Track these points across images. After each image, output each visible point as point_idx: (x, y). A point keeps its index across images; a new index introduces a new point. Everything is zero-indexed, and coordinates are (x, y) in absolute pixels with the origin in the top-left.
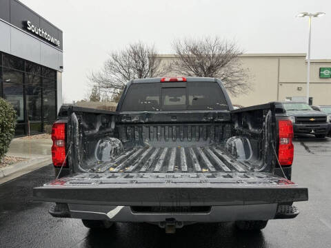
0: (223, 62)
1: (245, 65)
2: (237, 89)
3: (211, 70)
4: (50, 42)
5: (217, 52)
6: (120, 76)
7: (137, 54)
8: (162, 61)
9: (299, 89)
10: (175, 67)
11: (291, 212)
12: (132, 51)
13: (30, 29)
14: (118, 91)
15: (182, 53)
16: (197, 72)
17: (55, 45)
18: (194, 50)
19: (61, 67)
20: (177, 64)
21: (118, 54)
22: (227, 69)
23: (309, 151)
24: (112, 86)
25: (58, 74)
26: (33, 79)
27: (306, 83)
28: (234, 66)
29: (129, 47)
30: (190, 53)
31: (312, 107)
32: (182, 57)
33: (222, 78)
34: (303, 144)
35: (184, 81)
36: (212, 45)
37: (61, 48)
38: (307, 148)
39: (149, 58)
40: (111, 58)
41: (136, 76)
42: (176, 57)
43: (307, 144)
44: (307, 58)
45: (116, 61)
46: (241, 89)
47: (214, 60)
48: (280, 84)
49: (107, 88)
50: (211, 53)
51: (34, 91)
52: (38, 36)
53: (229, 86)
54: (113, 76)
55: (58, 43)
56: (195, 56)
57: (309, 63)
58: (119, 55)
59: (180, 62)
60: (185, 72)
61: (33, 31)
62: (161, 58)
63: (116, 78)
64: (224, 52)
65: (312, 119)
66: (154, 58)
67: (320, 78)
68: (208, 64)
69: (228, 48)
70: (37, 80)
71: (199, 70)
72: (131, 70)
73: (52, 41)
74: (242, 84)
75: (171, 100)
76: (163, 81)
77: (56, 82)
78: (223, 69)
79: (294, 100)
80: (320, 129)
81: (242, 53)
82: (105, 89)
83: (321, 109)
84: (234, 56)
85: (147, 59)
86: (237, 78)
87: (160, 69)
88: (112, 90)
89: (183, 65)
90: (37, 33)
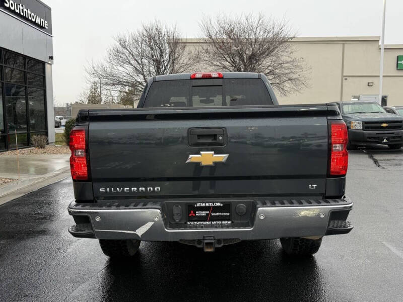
0: (268, 49)
1: (298, 52)
2: (288, 85)
3: (253, 60)
4: (34, 23)
5: (261, 35)
6: (129, 69)
7: (153, 39)
8: (187, 49)
9: (369, 85)
10: (205, 57)
11: (344, 227)
12: (145, 34)
13: (7, 5)
14: (127, 89)
15: (214, 37)
16: (234, 62)
17: (41, 27)
18: (230, 32)
19: (51, 58)
20: (207, 51)
21: (127, 38)
22: (274, 58)
23: (379, 166)
24: (119, 83)
25: (47, 66)
26: (12, 74)
27: (379, 76)
28: (284, 55)
29: (141, 29)
30: (225, 37)
31: (385, 109)
32: (214, 42)
33: (267, 71)
34: (371, 157)
35: (220, 77)
36: (255, 25)
37: (49, 31)
38: (376, 162)
39: (169, 43)
40: (118, 44)
41: (152, 69)
42: (206, 42)
43: (377, 157)
44: (380, 43)
45: (125, 47)
46: (292, 86)
47: (257, 46)
48: (345, 78)
49: (114, 84)
50: (252, 36)
51: (13, 91)
52: (18, 15)
53: (277, 81)
54: (120, 68)
55: (46, 24)
56: (231, 41)
57: (382, 50)
58: (129, 40)
59: (211, 49)
60: (218, 64)
61: (12, 8)
62: (185, 44)
63: (125, 71)
64: (271, 35)
65: (384, 125)
66: (175, 43)
67: (398, 69)
68: (249, 52)
69: (276, 30)
70: (17, 75)
71: (237, 59)
72: (145, 61)
73: (38, 21)
74: (294, 79)
75: (202, 101)
76: (193, 78)
77: (44, 77)
78: (269, 58)
79: (363, 99)
80: (394, 137)
81: (294, 37)
82: (109, 87)
83: (397, 112)
84: (284, 41)
85: (167, 45)
86: (287, 71)
87: (184, 59)
88: (119, 87)
89: (215, 54)
90: (17, 11)
